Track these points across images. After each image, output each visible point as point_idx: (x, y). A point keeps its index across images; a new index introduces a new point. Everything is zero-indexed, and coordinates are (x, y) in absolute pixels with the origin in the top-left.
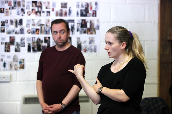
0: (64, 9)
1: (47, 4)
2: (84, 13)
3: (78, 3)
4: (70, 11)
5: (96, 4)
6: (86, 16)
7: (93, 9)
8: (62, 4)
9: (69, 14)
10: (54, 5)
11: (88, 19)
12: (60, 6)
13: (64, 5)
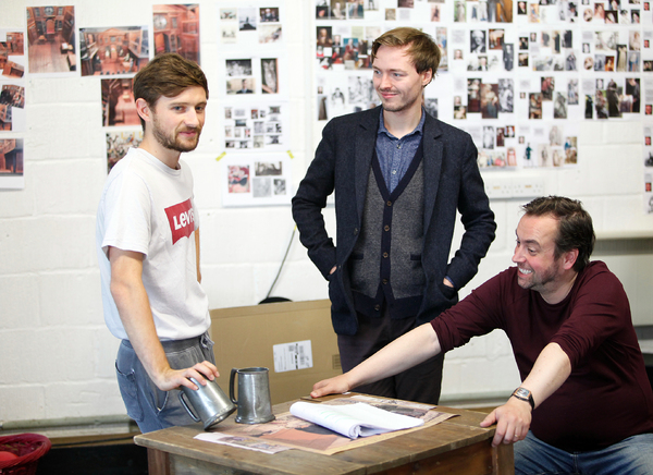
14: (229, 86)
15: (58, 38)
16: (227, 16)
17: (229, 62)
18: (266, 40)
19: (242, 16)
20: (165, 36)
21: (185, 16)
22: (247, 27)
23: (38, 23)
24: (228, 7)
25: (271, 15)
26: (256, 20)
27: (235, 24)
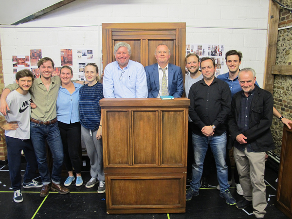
0: (200, 50)
1: (188, 47)
2: (214, 53)
3: (209, 46)
4: (204, 52)
5: (222, 47)
6: (215, 55)
7: (220, 50)
8: (198, 47)
9: (203, 54)
10: (193, 47)
11: (216, 57)
12: (197, 47)
13: (200, 47)
14: (79, 70)
15: (38, 57)
16: (79, 52)
17: (79, 64)
18: (89, 58)
19: (83, 52)
20: (64, 58)
21: (69, 52)
22: (84, 55)
23: (33, 53)
24: (79, 50)
25: (90, 52)
26: (87, 54)
27: (81, 54)
